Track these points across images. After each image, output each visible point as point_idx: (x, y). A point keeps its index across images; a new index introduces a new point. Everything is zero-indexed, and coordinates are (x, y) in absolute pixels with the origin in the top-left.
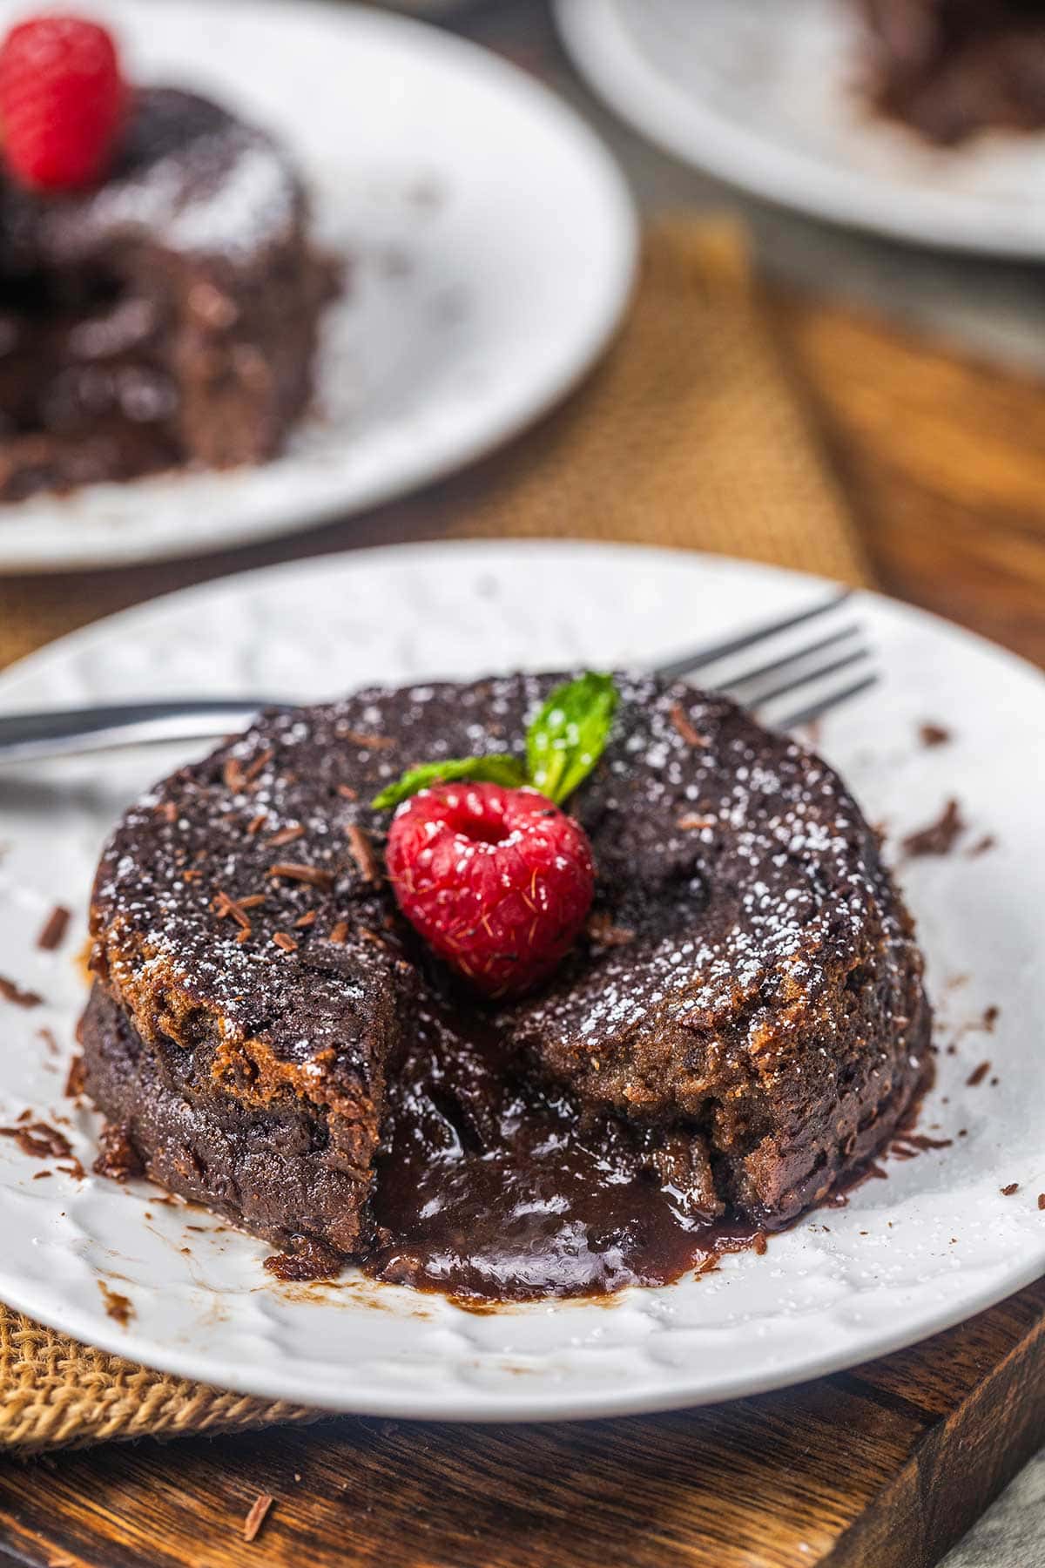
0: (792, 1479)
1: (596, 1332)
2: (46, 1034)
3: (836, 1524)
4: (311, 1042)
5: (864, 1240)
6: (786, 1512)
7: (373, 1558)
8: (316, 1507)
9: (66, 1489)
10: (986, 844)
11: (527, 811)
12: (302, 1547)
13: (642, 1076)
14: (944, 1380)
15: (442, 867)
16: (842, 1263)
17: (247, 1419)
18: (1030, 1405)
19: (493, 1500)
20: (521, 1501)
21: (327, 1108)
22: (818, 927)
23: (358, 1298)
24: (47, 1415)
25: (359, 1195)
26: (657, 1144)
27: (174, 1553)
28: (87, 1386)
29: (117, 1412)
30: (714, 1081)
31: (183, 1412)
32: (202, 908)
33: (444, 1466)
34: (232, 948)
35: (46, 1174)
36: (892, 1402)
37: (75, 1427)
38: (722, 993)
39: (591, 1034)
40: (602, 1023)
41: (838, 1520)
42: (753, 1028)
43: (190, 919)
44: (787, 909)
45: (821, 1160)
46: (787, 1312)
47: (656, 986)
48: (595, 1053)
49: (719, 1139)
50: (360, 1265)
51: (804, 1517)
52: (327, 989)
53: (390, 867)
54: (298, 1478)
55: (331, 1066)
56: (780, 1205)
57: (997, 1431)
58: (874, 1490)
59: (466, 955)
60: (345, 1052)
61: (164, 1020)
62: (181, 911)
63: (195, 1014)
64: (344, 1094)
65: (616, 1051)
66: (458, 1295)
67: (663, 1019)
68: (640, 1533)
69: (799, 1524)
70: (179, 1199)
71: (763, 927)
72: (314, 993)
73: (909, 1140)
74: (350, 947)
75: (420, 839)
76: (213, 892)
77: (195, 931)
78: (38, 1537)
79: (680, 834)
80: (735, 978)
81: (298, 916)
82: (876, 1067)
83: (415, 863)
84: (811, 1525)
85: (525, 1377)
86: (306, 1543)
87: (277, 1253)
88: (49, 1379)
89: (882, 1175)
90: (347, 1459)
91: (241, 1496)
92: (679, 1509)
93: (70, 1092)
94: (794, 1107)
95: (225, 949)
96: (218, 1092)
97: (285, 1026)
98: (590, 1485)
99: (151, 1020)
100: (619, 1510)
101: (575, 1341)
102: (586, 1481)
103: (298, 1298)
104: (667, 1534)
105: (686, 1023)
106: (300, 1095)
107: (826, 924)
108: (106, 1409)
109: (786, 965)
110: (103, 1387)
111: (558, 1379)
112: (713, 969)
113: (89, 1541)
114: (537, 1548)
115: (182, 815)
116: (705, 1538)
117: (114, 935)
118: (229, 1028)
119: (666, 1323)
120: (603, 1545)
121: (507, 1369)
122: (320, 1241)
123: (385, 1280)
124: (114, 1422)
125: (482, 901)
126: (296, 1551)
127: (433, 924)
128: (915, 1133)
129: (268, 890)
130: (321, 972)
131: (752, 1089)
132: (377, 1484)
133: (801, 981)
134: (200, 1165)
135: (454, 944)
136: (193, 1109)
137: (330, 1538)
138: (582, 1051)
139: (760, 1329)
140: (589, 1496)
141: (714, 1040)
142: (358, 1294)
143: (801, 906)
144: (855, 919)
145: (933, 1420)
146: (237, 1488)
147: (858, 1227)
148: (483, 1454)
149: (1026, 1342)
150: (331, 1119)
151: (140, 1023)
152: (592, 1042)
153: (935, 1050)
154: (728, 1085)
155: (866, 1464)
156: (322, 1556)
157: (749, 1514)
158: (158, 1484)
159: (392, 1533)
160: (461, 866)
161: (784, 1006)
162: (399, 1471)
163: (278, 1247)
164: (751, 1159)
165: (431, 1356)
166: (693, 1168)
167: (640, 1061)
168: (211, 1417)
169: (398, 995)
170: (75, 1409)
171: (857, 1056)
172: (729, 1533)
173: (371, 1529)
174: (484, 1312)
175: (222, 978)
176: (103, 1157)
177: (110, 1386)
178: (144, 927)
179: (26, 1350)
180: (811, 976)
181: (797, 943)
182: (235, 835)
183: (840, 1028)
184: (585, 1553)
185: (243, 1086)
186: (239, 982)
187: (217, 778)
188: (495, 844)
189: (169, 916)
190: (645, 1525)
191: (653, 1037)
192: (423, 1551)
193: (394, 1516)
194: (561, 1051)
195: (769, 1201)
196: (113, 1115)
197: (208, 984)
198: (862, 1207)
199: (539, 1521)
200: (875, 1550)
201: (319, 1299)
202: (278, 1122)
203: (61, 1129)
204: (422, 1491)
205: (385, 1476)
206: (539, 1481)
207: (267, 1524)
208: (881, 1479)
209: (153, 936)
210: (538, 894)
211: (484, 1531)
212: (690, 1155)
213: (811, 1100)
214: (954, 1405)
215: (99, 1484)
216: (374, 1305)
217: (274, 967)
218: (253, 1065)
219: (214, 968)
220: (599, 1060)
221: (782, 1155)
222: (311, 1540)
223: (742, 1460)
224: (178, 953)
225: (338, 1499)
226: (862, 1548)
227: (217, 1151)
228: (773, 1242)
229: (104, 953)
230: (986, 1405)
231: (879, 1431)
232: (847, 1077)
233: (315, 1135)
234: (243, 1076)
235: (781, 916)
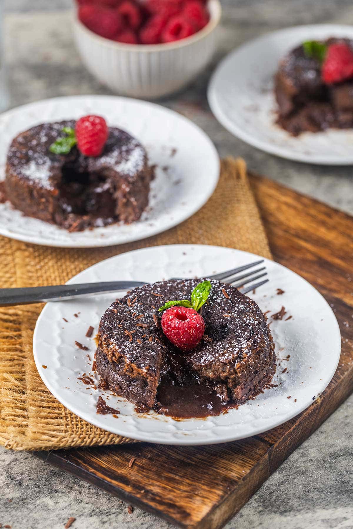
0: (242, 457)
1: (202, 426)
2: (88, 356)
3: (250, 467)
4: (144, 364)
5: (259, 407)
6: (240, 464)
7: (155, 472)
8: (144, 460)
9: (93, 456)
10: (290, 317)
11: (191, 313)
12: (141, 469)
13: (213, 372)
14: (275, 436)
15: (173, 325)
16: (254, 412)
17: (130, 442)
18: (293, 441)
19: (180, 460)
20: (186, 460)
21: (147, 378)
22: (251, 341)
23: (153, 417)
24: (89, 441)
25: (153, 396)
26: (216, 385)
27: (115, 469)
28: (97, 434)
29: (103, 440)
30: (228, 374)
31: (117, 441)
32: (122, 333)
33: (170, 452)
34: (128, 343)
35: (89, 388)
36: (263, 441)
37: (94, 443)
38: (230, 355)
39: (203, 363)
40: (205, 360)
41: (251, 466)
42: (236, 363)
43: (120, 336)
44: (245, 336)
45: (250, 390)
46: (241, 423)
47: (217, 353)
48: (204, 367)
49: (229, 385)
50: (154, 410)
51: (244, 465)
52: (148, 352)
53: (162, 325)
54: (140, 454)
55: (148, 370)
56: (241, 399)
57: (286, 446)
58: (258, 459)
59: (177, 343)
60: (151, 367)
61: (114, 358)
62: (118, 334)
63: (120, 357)
64: (151, 376)
65: (208, 366)
66: (174, 417)
67: (218, 361)
68: (211, 468)
69: (243, 467)
70: (116, 394)
71: (239, 340)
72: (145, 353)
73: (269, 385)
74: (153, 342)
75: (168, 319)
76: (124, 330)
77: (121, 338)
78: (86, 465)
79: (223, 318)
80: (233, 352)
81: (143, 335)
82: (262, 370)
83: (167, 324)
84: (245, 467)
85: (187, 436)
86: (142, 468)
87: (137, 407)
88: (89, 433)
89: (263, 392)
90: (150, 450)
91: (128, 458)
92: (219, 463)
93: (93, 370)
94: (244, 380)
95: (127, 343)
96: (125, 374)
97: (139, 361)
98: (200, 457)
99: (111, 358)
100: (206, 463)
101: (198, 428)
102: (199, 456)
103: (141, 417)
104: (216, 468)
105: (222, 362)
106: (142, 375)
107: (253, 341)
108: (101, 439)
109: (244, 350)
110: (100, 435)
111: (194, 436)
112: (229, 350)
113: (97, 467)
114: (189, 470)
115: (118, 312)
116: (223, 469)
117: (104, 339)
118: (128, 361)
119: (217, 425)
120: (202, 470)
121: (183, 434)
122: (145, 404)
123: (159, 413)
124: (102, 442)
125: (181, 333)
126: (139, 470)
127: (171, 337)
128: (271, 383)
129: (136, 329)
130: (147, 348)
131: (236, 375)
132: (156, 456)
133: (247, 354)
134: (121, 388)
135: (175, 341)
136: (119, 376)
137: (146, 467)
138: (201, 366)
139: (236, 427)
140: (200, 459)
141: (228, 366)
142: (153, 416)
143: (248, 336)
144: (259, 340)
145: (271, 445)
146: (127, 456)
147: (258, 404)
148: (178, 450)
149: (292, 428)
150: (148, 380)
151: (109, 358)
152: (203, 364)
153: (276, 365)
154: (231, 375)
155: (257, 454)
156: (145, 471)
157: (233, 464)
158: (111, 455)
159: (159, 466)
160: (177, 325)
161: (243, 359)
162: (161, 453)
163: (137, 405)
164: (235, 390)
165: (168, 431)
166: (223, 391)
167: (213, 369)
168: (122, 442)
169: (163, 353)
170: (95, 439)
171: (258, 369)
172: (228, 468)
173: (155, 465)
174: (179, 421)
175: (126, 350)
176: (100, 384)
177: (102, 434)
178: (110, 338)
179: (84, 426)
180: (249, 352)
181: (246, 345)
182: (129, 316)
183: (255, 363)
184: (199, 472)
185: (130, 373)
186: (130, 351)
187: (125, 303)
188: (184, 321)
189: (115, 335)
190: (211, 466)
191: (215, 364)
192: (166, 470)
193: (160, 463)
194: (196, 365)
195: (239, 399)
196: (103, 376)
197: (123, 351)
198: (259, 400)
199: (189, 465)
200: (259, 472)
201: (145, 417)
202: (137, 380)
203: (92, 378)
204: (165, 458)
205: (158, 454)
206: (190, 456)
207: (134, 464)
208: (260, 457)
209: (112, 340)
210: (193, 332)
211: (178, 467)
212: (223, 388)
213: (248, 378)
214: (276, 442)
215: (99, 455)
216: (157, 419)
217: (137, 347)
218: (132, 369)
219: (124, 347)
220: (204, 368)
221: (242, 389)
222: (143, 467)
223: (232, 452)
224: (117, 344)
225: (148, 459)
226: (256, 471)
227: (124, 385)
228: (239, 407)
229: (101, 343)
230: (283, 441)
231: (260, 447)
232: (256, 372)
233: (145, 383)
234: (130, 371)
235: (244, 338)
